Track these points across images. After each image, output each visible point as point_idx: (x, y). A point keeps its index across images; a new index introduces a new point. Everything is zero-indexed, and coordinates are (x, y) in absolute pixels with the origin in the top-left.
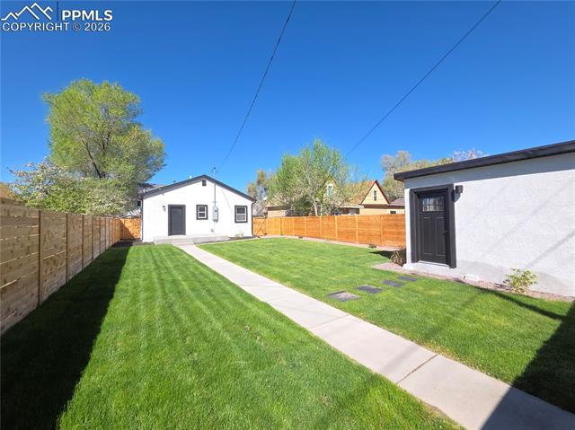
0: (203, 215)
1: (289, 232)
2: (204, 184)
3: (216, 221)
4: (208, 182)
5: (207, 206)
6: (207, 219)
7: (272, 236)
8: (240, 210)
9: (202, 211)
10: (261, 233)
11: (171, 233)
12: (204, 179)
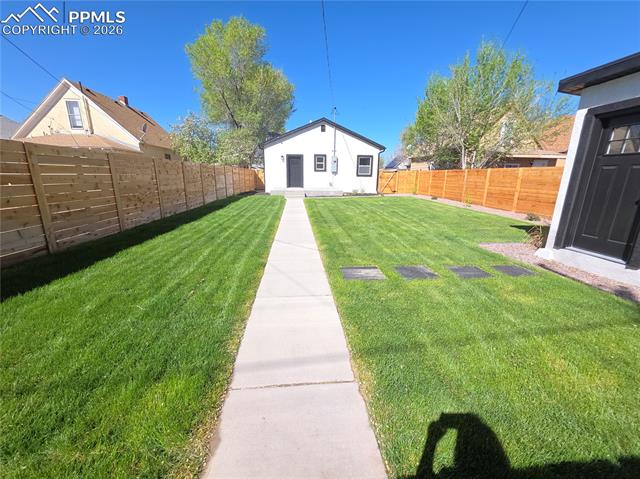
0: (321, 166)
1: (424, 191)
2: (323, 130)
3: (335, 173)
4: (328, 127)
5: (325, 156)
6: (325, 170)
7: (401, 195)
8: (364, 161)
9: (320, 162)
10: (388, 190)
11: (289, 185)
12: (322, 123)
